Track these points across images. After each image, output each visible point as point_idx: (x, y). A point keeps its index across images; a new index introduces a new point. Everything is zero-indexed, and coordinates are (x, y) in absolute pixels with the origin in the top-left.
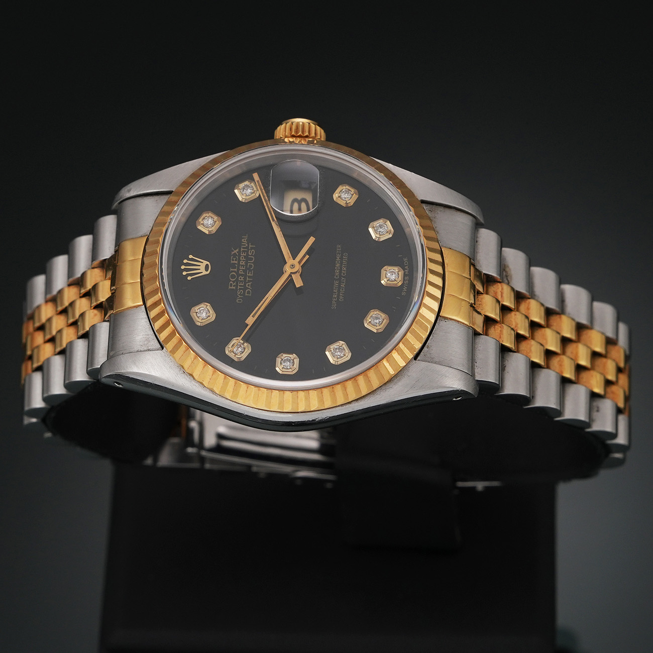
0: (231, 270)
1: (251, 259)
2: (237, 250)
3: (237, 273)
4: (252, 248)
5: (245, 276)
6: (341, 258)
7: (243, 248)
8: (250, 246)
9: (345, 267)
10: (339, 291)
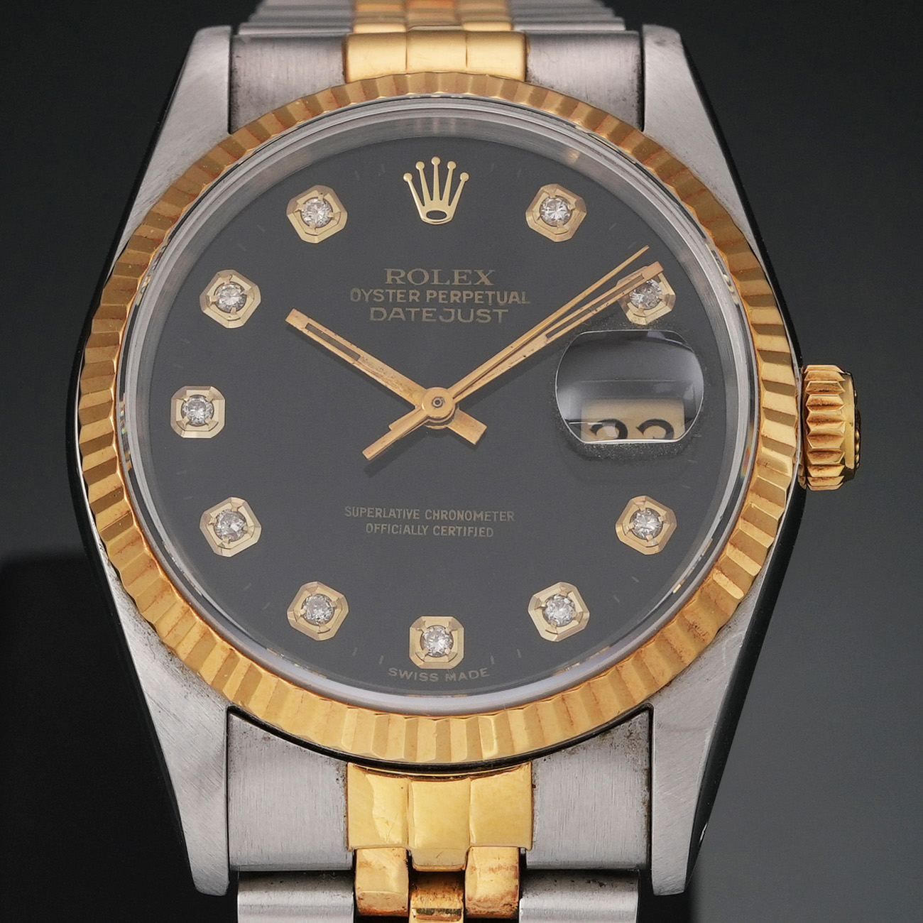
0: (436, 272)
1: (466, 316)
2: (488, 283)
3: (429, 286)
4: (494, 316)
5: (422, 303)
6: (479, 523)
7: (494, 297)
8: (500, 312)
9: (456, 532)
10: (392, 521)
